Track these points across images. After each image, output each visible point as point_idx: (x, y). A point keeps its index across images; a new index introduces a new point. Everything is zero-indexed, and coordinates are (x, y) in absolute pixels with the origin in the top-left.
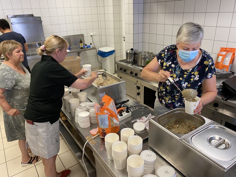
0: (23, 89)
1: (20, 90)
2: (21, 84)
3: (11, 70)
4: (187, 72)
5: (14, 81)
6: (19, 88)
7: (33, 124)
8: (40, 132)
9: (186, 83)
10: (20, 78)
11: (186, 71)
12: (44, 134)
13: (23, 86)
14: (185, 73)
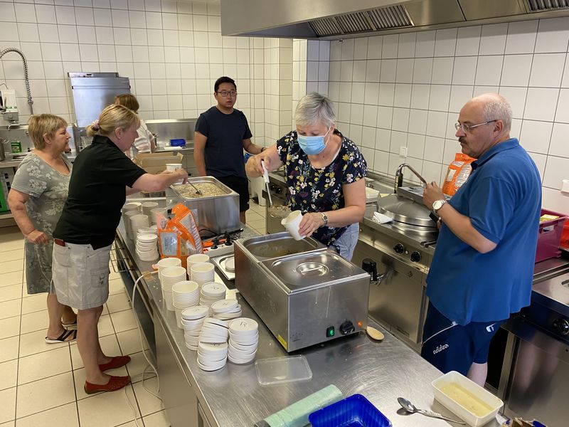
0: (59, 199)
1: (54, 200)
2: (57, 189)
3: (41, 163)
4: (319, 174)
5: (45, 183)
6: (54, 196)
7: (64, 245)
8: (75, 260)
9: (318, 192)
10: (56, 179)
11: (317, 170)
12: (81, 265)
13: (60, 193)
14: (316, 174)
